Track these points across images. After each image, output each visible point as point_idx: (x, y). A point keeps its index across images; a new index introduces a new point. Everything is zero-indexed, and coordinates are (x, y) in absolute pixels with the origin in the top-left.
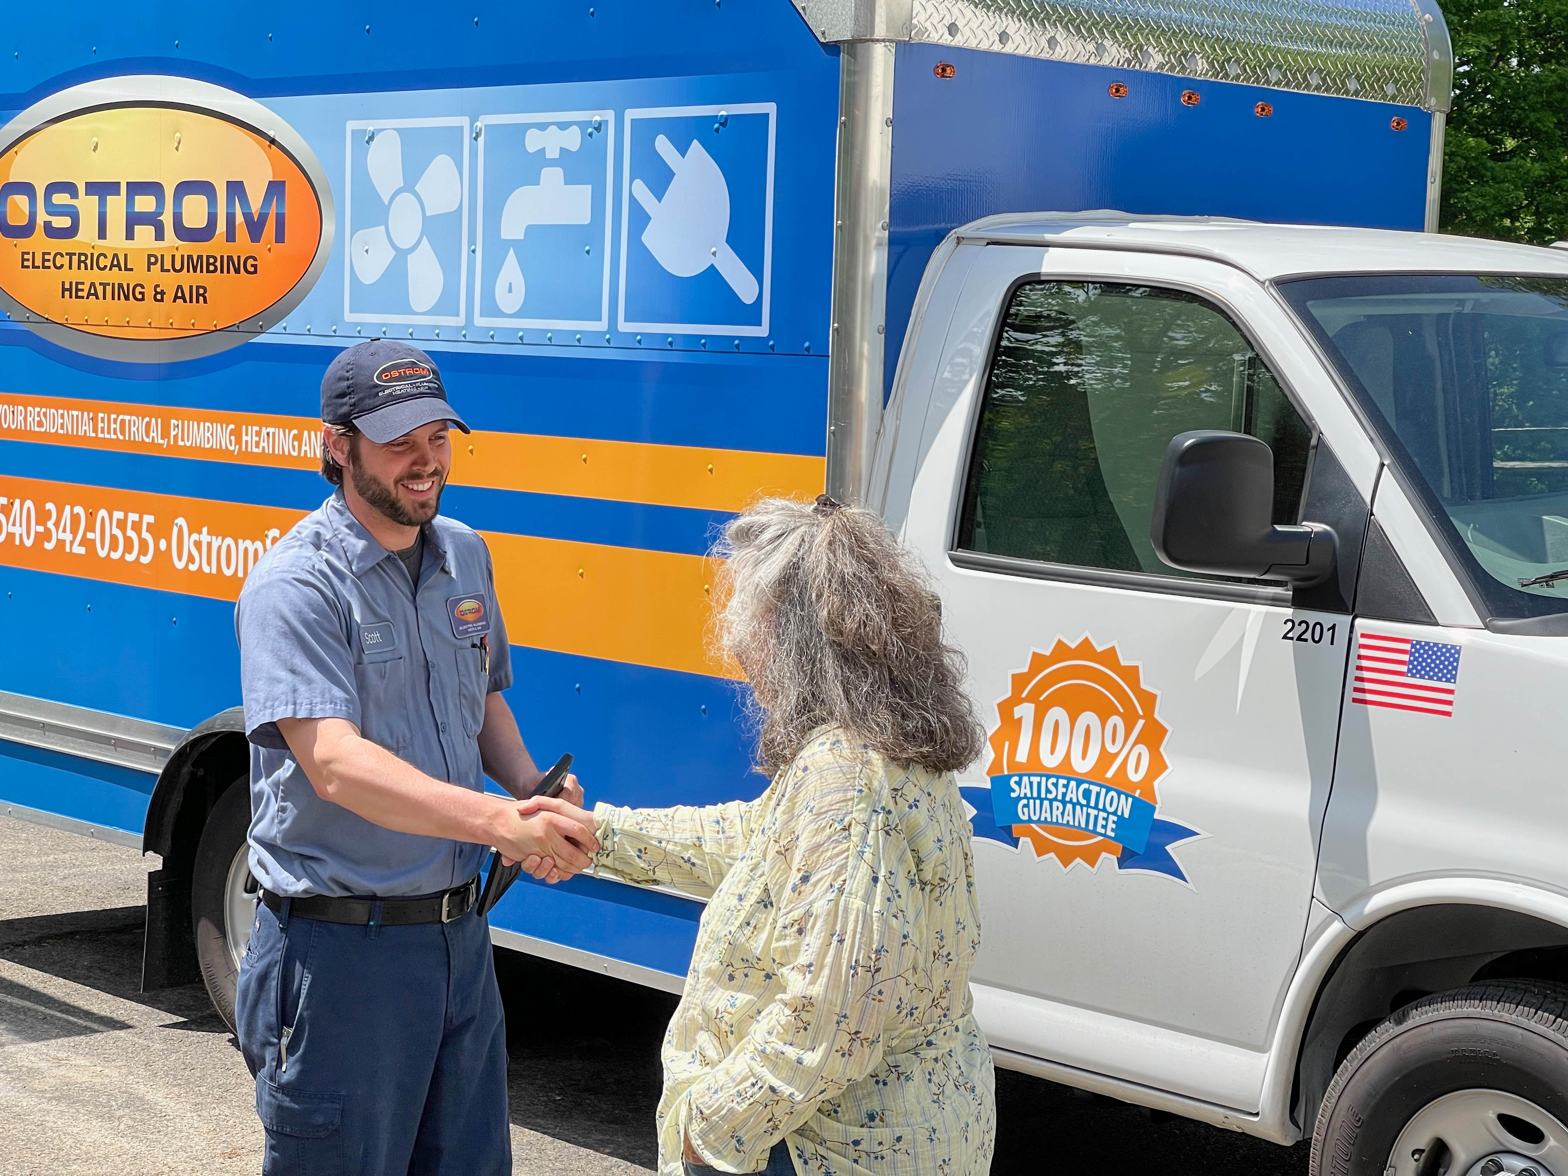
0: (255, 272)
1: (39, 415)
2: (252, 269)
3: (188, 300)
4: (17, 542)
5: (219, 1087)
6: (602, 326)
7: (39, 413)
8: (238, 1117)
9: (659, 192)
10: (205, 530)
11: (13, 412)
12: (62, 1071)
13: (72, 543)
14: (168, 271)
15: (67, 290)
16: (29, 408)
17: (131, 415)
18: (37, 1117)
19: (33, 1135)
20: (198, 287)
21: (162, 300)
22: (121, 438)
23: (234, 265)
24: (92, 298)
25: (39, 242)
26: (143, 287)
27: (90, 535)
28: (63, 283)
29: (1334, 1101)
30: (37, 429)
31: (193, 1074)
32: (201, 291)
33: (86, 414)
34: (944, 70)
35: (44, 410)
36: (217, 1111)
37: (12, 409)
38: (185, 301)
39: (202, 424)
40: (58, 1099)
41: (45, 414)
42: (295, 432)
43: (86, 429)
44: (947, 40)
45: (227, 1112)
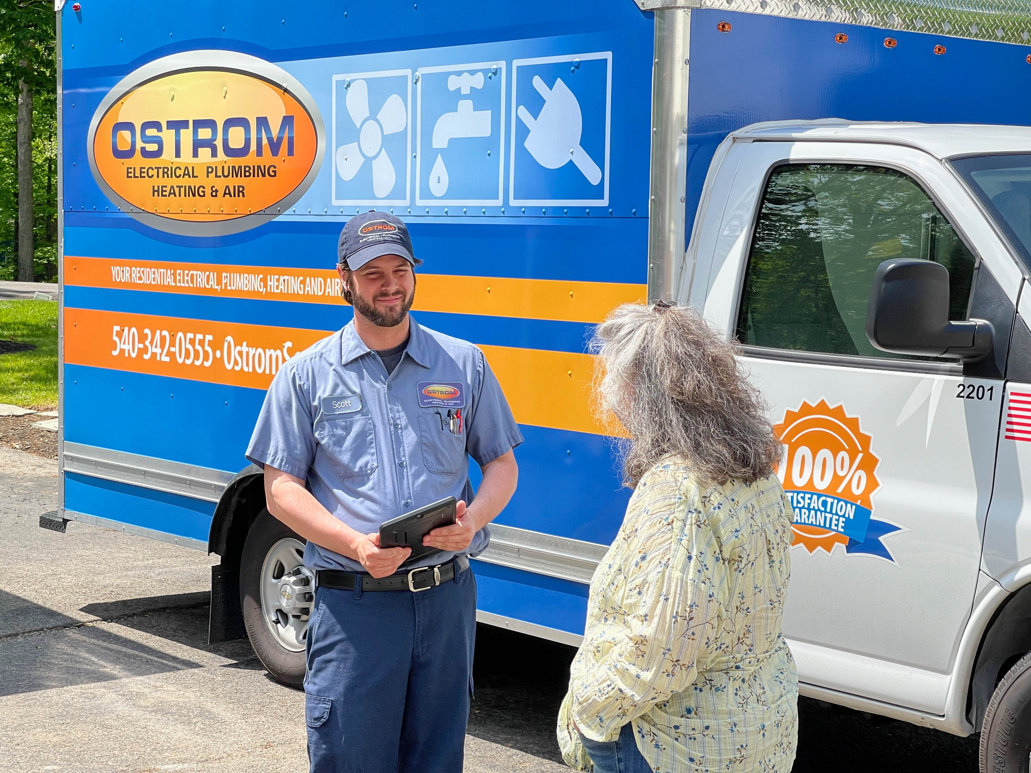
0: (275, 176)
1: (139, 273)
2: (273, 174)
3: (233, 195)
4: (127, 355)
5: (259, 704)
6: (499, 202)
7: (139, 271)
8: (271, 723)
9: (535, 113)
10: (245, 344)
11: (123, 271)
12: (159, 694)
13: (161, 354)
14: (220, 177)
15: (156, 191)
16: (133, 268)
17: (197, 271)
18: (142, 723)
19: (140, 734)
20: (239, 187)
21: (216, 196)
22: (191, 285)
23: (262, 171)
24: (172, 196)
25: (137, 161)
26: (204, 188)
27: (172, 349)
28: (154, 187)
29: (996, 706)
30: (138, 282)
31: (242, 696)
32: (241, 189)
33: (169, 271)
34: (723, 26)
35: (142, 269)
36: (257, 719)
37: (122, 269)
38: (231, 196)
39: (242, 275)
40: (156, 712)
41: (143, 272)
42: (301, 278)
43: (169, 281)
44: (725, 6)
45: (264, 719)
